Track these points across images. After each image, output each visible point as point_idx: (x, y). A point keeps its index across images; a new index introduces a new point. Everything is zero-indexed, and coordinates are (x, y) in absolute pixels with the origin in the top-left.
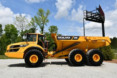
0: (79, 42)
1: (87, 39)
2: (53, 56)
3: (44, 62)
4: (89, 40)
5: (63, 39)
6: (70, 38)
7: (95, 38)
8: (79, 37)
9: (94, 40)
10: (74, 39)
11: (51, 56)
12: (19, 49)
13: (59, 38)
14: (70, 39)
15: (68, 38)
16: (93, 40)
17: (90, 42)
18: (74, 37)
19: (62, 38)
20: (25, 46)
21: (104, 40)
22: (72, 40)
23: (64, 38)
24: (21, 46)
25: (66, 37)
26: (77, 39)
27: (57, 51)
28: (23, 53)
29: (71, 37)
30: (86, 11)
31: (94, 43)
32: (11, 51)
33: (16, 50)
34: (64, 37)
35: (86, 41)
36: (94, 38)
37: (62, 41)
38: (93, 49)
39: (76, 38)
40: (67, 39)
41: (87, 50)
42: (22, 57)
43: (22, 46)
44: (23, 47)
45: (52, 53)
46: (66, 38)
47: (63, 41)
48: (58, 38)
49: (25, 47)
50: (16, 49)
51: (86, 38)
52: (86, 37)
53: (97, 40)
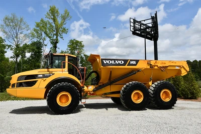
0: (138, 70)
1: (151, 65)
2: (93, 94)
3: (80, 103)
4: (155, 66)
5: (112, 65)
6: (123, 62)
7: (165, 63)
8: (138, 61)
9: (164, 67)
10: (129, 64)
11: (90, 94)
12: (36, 82)
13: (105, 63)
14: (124, 65)
15: (120, 63)
16: (161, 66)
17: (156, 69)
18: (130, 62)
19: (109, 62)
20: (47, 77)
21: (178, 66)
22: (126, 67)
23: (113, 63)
24: (39, 76)
25: (116, 61)
26: (135, 65)
27: (100, 86)
28: (45, 90)
29: (126, 61)
30: (134, 20)
31: (162, 71)
32: (20, 85)
33: (31, 84)
34: (113, 61)
35: (150, 67)
36: (162, 63)
37: (110, 68)
38: (159, 82)
39: (134, 63)
40: (119, 65)
41: (150, 83)
42: (43, 96)
43: (41, 76)
44: (44, 79)
45: (91, 88)
46: (117, 63)
47: (112, 68)
48: (103, 62)
49: (47, 79)
50: (31, 81)
51: (149, 64)
52: (150, 61)
53: (167, 67)
